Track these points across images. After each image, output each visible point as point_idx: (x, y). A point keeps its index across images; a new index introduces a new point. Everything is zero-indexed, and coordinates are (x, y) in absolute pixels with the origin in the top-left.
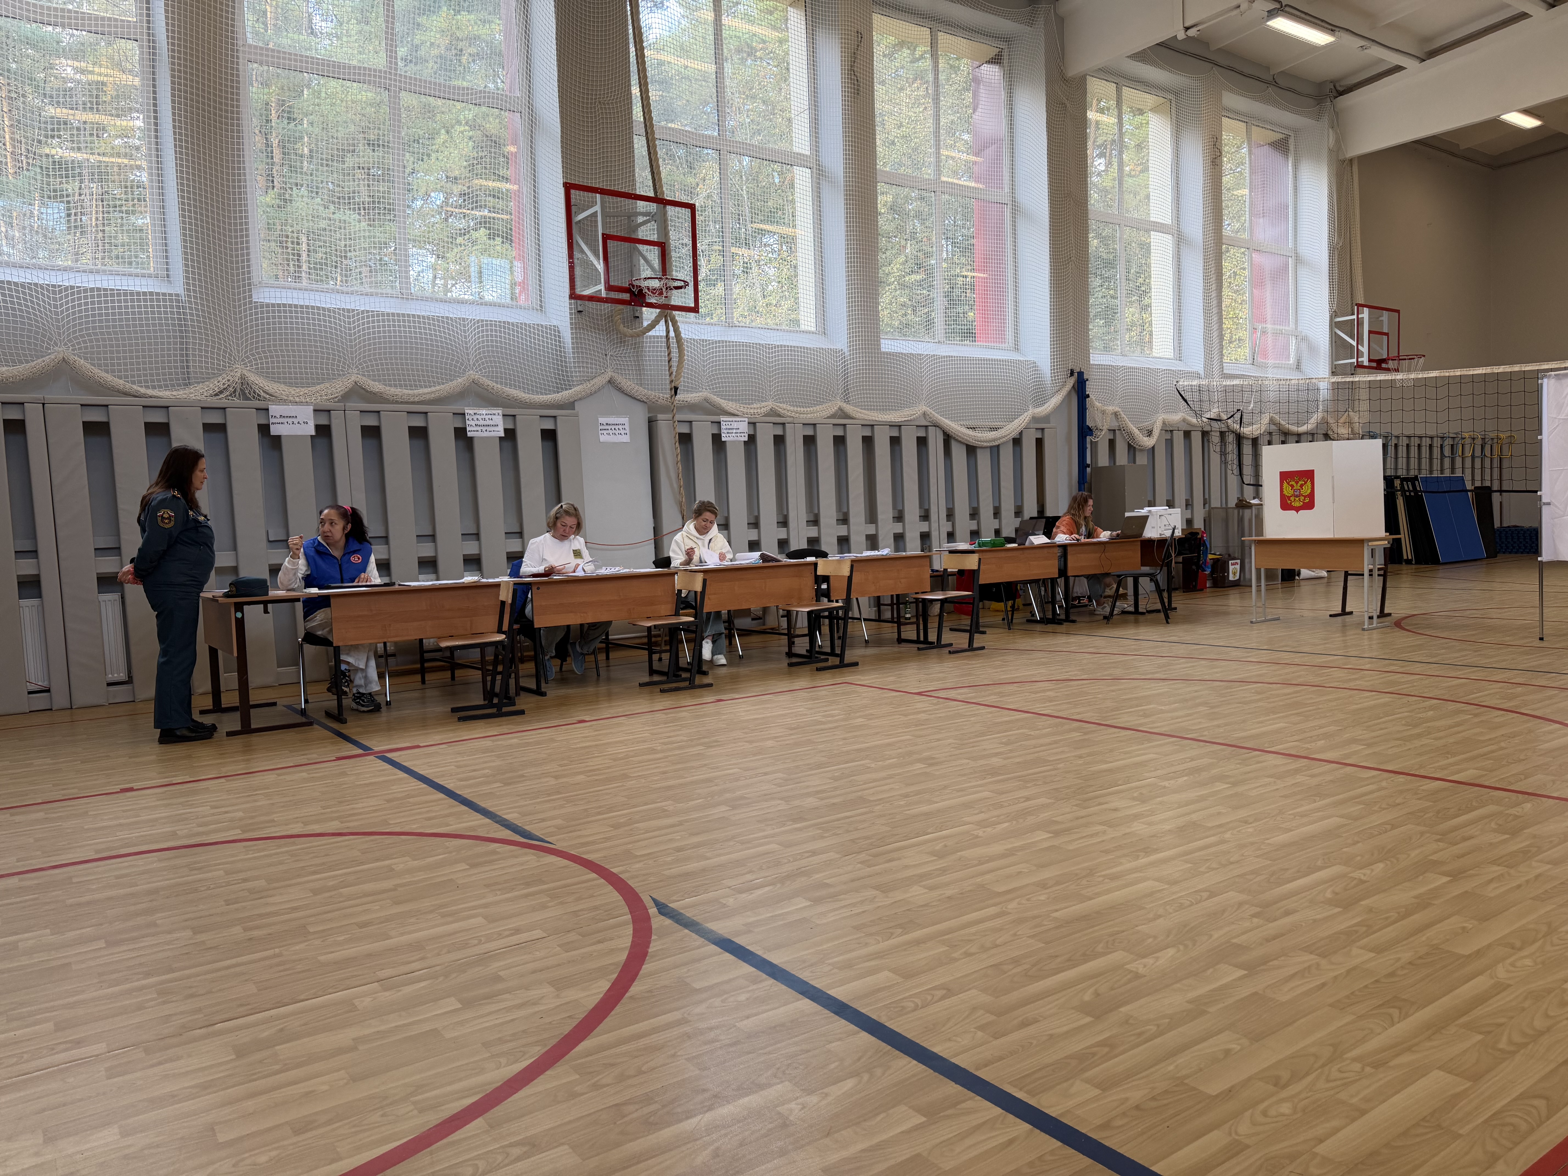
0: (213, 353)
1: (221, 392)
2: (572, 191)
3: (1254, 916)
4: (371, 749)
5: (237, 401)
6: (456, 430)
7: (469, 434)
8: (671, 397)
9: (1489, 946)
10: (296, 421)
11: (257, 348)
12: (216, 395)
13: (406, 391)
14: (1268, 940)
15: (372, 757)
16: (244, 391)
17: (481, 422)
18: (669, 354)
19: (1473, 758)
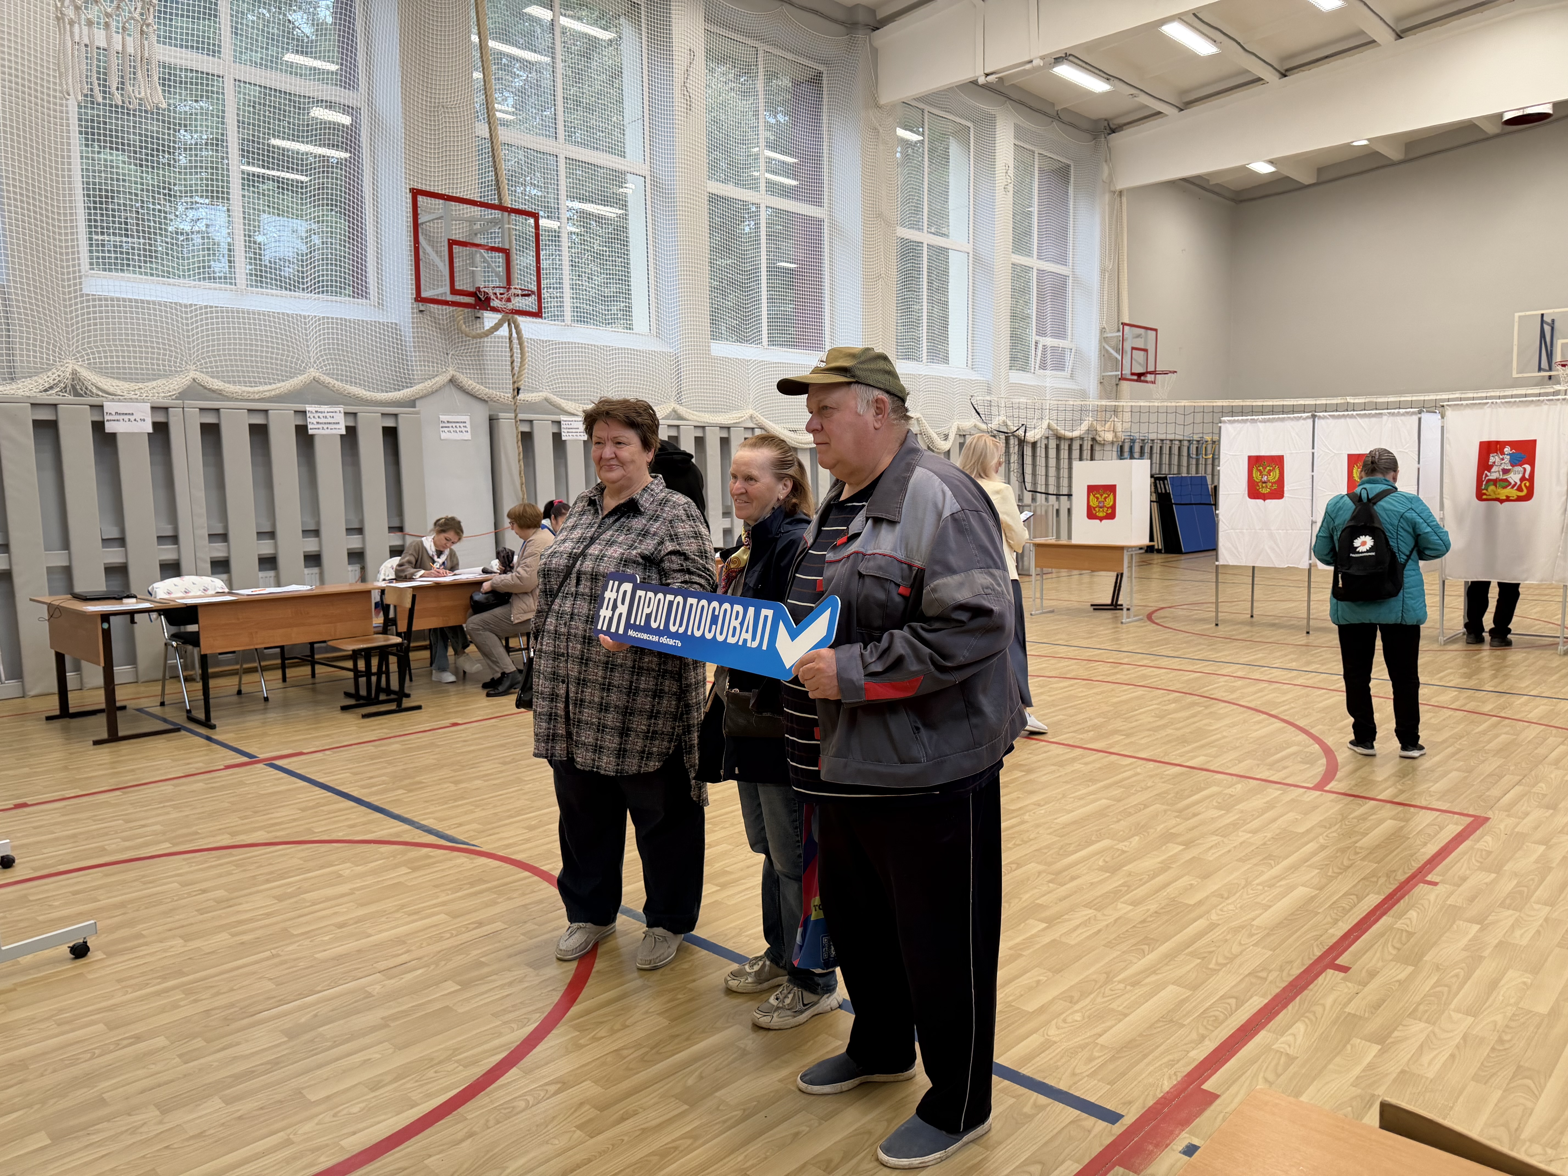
0: (41, 347)
1: (51, 388)
2: (420, 198)
3: (1050, 882)
4: (255, 757)
5: (70, 398)
6: (297, 427)
7: (310, 432)
8: (514, 398)
9: (1207, 897)
10: (132, 418)
11: (89, 342)
12: (46, 391)
13: (244, 388)
14: (1061, 900)
15: (261, 765)
16: (76, 387)
17: (323, 420)
18: (512, 356)
19: (1202, 746)
